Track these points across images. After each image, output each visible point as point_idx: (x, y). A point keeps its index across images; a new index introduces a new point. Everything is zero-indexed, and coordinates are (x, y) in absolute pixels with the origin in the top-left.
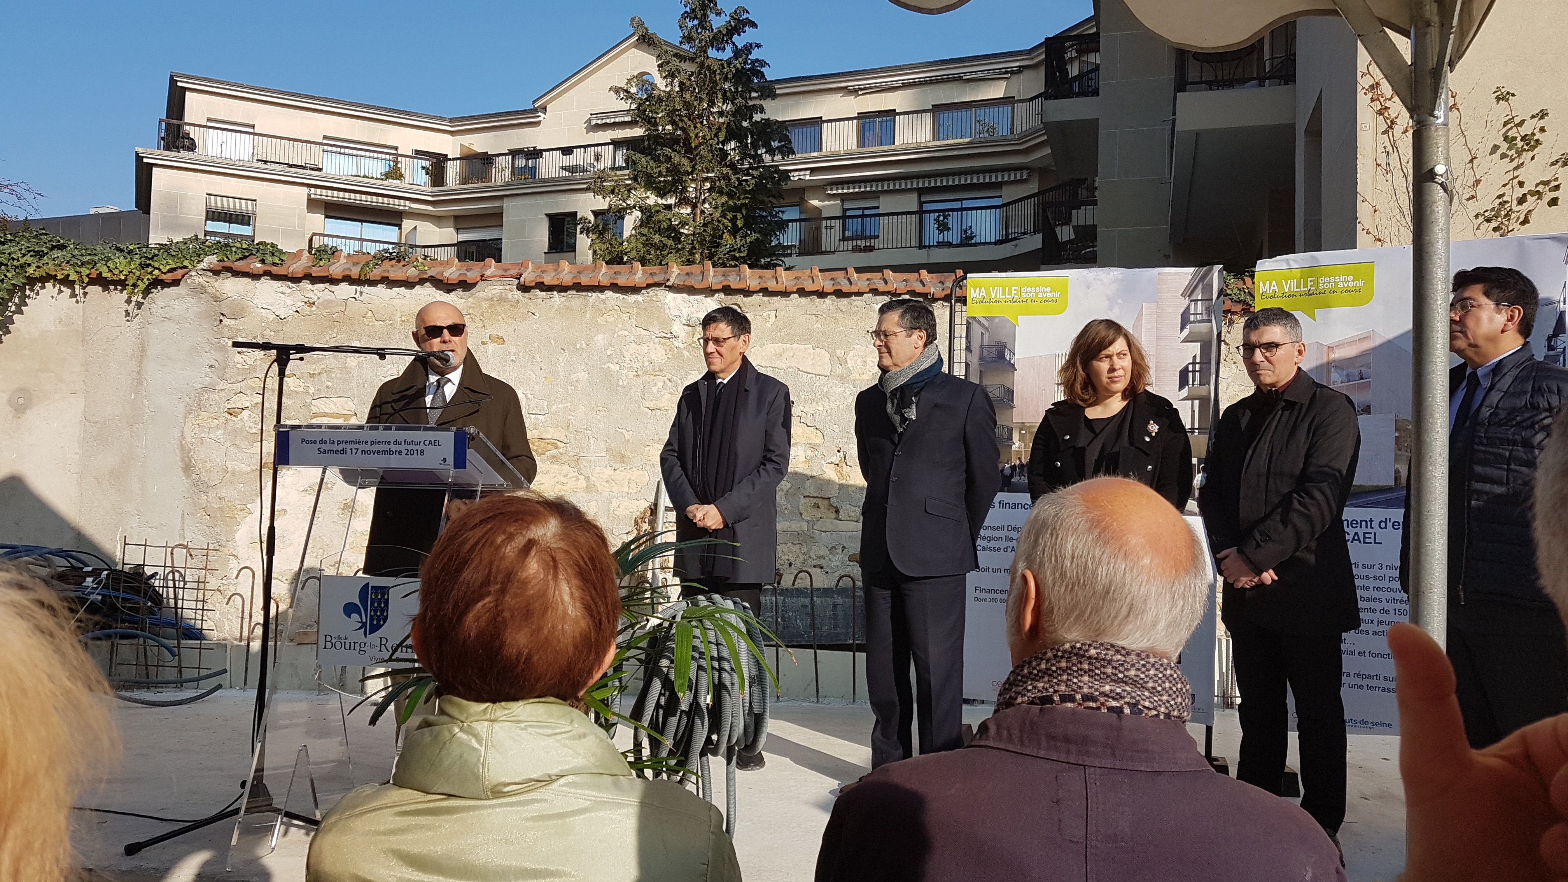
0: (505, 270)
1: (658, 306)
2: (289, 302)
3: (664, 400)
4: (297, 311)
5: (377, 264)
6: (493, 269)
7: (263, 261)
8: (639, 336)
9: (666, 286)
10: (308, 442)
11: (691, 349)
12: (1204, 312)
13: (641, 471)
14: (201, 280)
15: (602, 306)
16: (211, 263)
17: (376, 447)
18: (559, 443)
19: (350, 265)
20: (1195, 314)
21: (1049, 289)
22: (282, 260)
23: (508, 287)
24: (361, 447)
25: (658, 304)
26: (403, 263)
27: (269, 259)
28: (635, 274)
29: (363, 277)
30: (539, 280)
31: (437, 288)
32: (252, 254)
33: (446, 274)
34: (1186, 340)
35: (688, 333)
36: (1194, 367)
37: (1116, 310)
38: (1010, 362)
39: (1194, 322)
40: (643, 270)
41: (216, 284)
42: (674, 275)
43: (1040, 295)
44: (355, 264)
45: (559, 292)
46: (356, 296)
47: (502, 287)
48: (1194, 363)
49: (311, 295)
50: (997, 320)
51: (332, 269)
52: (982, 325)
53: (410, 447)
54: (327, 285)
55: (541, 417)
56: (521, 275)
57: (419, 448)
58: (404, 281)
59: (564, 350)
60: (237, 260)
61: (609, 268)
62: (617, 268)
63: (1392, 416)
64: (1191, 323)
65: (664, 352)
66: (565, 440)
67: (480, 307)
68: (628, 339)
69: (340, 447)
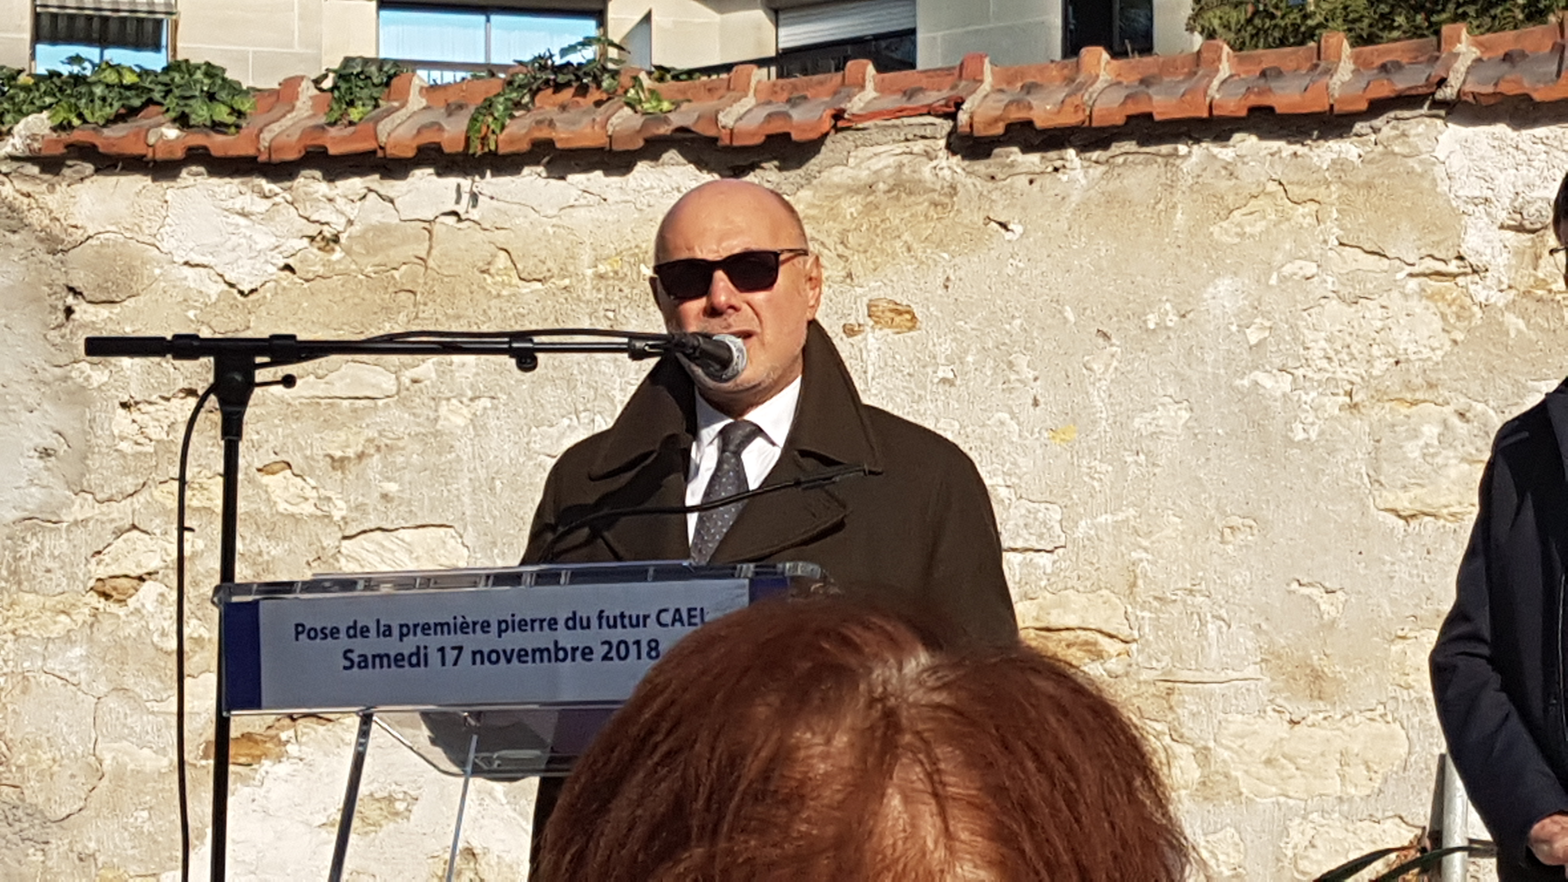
0: (911, 94)
1: (1410, 172)
2: (264, 241)
3: (1444, 483)
4: (288, 268)
5: (518, 105)
6: (870, 92)
7: (183, 121)
8: (1351, 277)
9: (1437, 104)
10: (313, 634)
11: (1532, 306)
13: (1380, 725)
14: (8, 190)
15: (1224, 185)
16: (33, 137)
17: (513, 640)
18: (1104, 641)
19: (438, 115)
22: (240, 114)
23: (919, 146)
24: (473, 641)
25: (1413, 164)
26: (595, 95)
27: (200, 112)
28: (1329, 72)
29: (477, 148)
30: (1016, 115)
31: (700, 164)
32: (150, 102)
33: (727, 119)
35: (1519, 253)
40: (1356, 58)
41: (52, 201)
42: (1461, 66)
44: (452, 109)
45: (1084, 148)
46: (461, 209)
47: (901, 147)
49: (325, 214)
51: (384, 128)
53: (616, 635)
54: (373, 180)
55: (1043, 559)
56: (958, 105)
57: (644, 634)
58: (602, 149)
59: (1106, 336)
60: (110, 122)
61: (1241, 61)
62: (1270, 57)
65: (1438, 324)
66: (1124, 631)
67: (834, 214)
68: (1316, 288)
69: (408, 646)
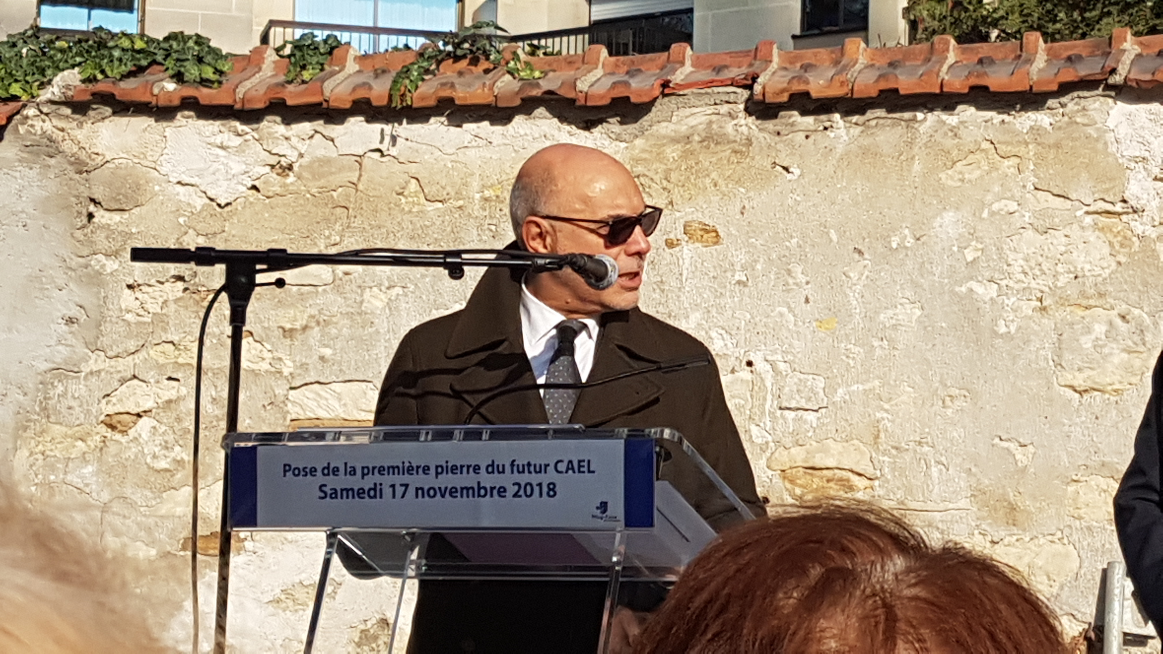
0: (718, 69)
1: (1089, 137)
2: (237, 167)
3: (1110, 368)
4: (254, 188)
5: (427, 71)
6: (688, 68)
7: (179, 77)
8: (1043, 213)
9: (1109, 87)
10: (297, 472)
13: (1058, 547)
14: (48, 126)
15: (950, 143)
16: (68, 87)
17: (447, 480)
18: (855, 479)
19: (367, 77)
22: (221, 73)
23: (724, 109)
24: (416, 480)
25: (1090, 131)
26: (484, 65)
27: (192, 71)
28: (1030, 61)
29: (397, 103)
30: (797, 87)
31: (563, 119)
32: (154, 62)
33: (582, 86)
40: (1049, 51)
41: (80, 134)
42: (1127, 59)
44: (378, 73)
45: (846, 113)
46: (384, 147)
47: (711, 110)
49: (282, 148)
51: (328, 86)
53: (524, 478)
54: (319, 125)
55: (810, 416)
56: (754, 79)
57: (545, 479)
58: (488, 106)
59: (860, 253)
60: (125, 77)
61: (965, 52)
62: (984, 49)
65: (1106, 250)
66: (870, 471)
67: (660, 157)
68: (1017, 221)
69: (368, 483)
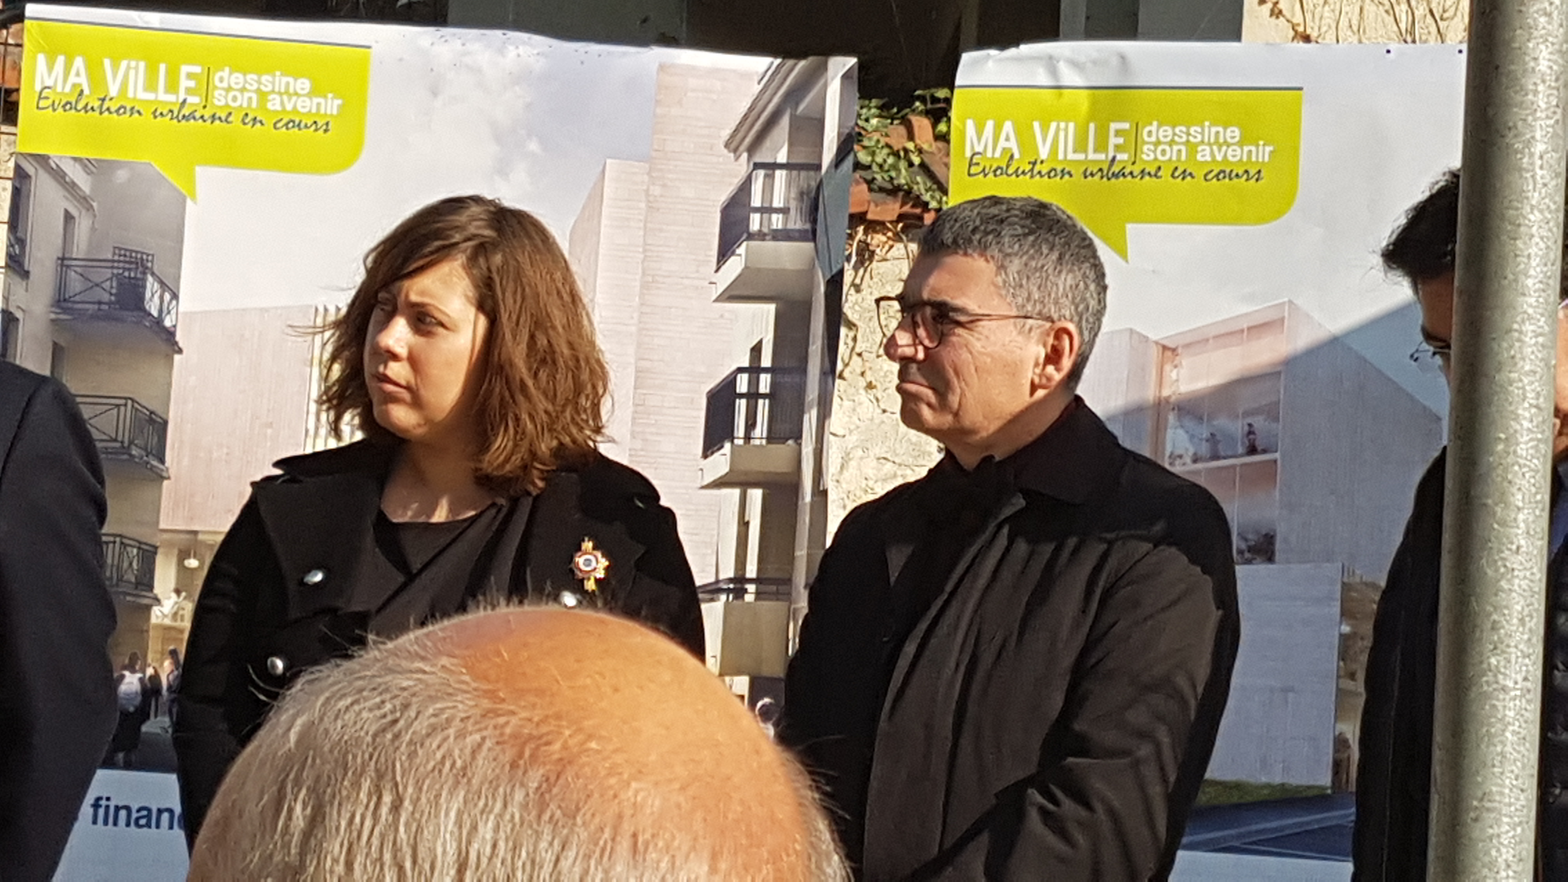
12: (793, 205)
20: (766, 210)
21: (303, 85)
34: (732, 295)
36: (754, 383)
37: (520, 174)
38: (159, 322)
39: (761, 236)
43: (274, 104)
48: (754, 370)
50: (122, 175)
52: (70, 187)
63: (1332, 570)
64: (751, 237)
